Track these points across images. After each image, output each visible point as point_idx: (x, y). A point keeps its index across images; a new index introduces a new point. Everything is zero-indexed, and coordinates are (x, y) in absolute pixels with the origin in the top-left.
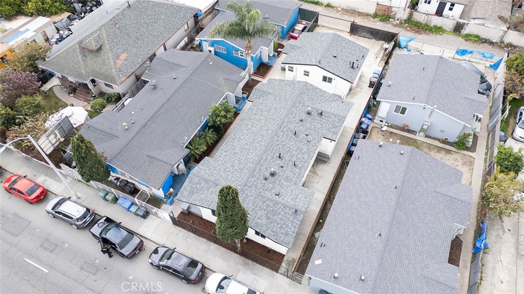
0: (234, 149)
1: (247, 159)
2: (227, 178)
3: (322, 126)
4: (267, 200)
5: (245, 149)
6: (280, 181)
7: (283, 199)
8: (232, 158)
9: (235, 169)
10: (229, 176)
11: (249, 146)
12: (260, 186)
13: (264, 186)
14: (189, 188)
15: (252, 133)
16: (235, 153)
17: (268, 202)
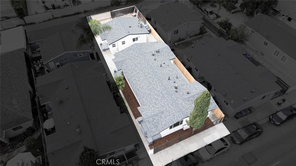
0: (146, 93)
1: (159, 91)
2: (163, 106)
3: (164, 56)
4: (189, 99)
5: (151, 88)
6: (181, 88)
7: (193, 93)
8: (151, 97)
9: (160, 99)
10: (162, 104)
11: (151, 86)
12: (179, 96)
13: (180, 95)
14: (152, 126)
15: (143, 81)
16: (148, 94)
17: (190, 99)
